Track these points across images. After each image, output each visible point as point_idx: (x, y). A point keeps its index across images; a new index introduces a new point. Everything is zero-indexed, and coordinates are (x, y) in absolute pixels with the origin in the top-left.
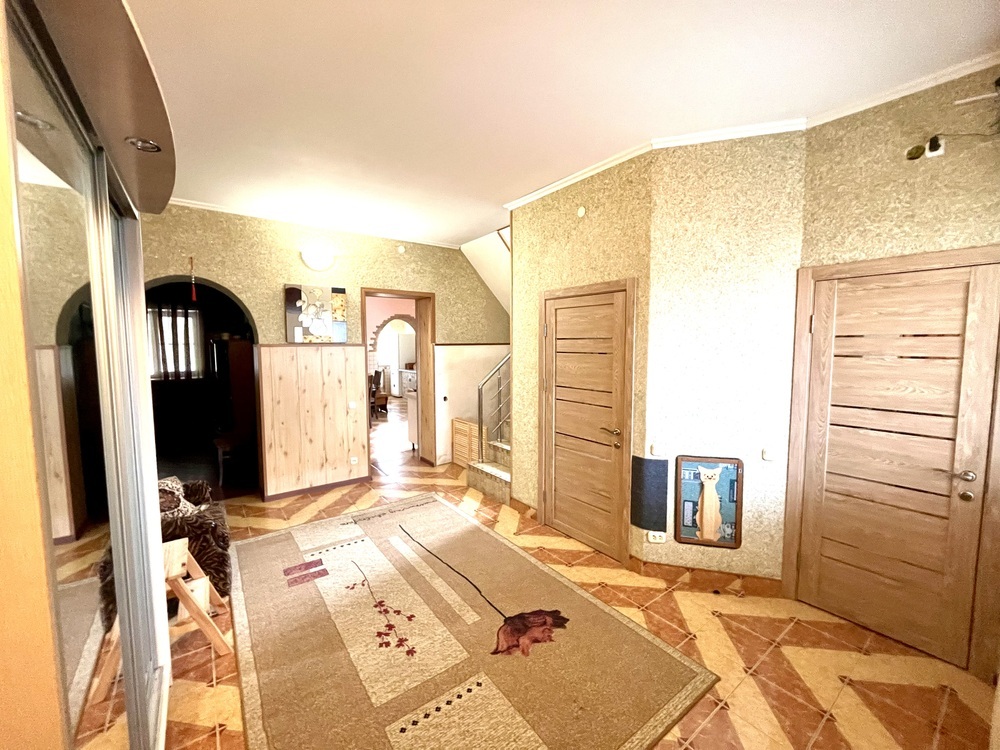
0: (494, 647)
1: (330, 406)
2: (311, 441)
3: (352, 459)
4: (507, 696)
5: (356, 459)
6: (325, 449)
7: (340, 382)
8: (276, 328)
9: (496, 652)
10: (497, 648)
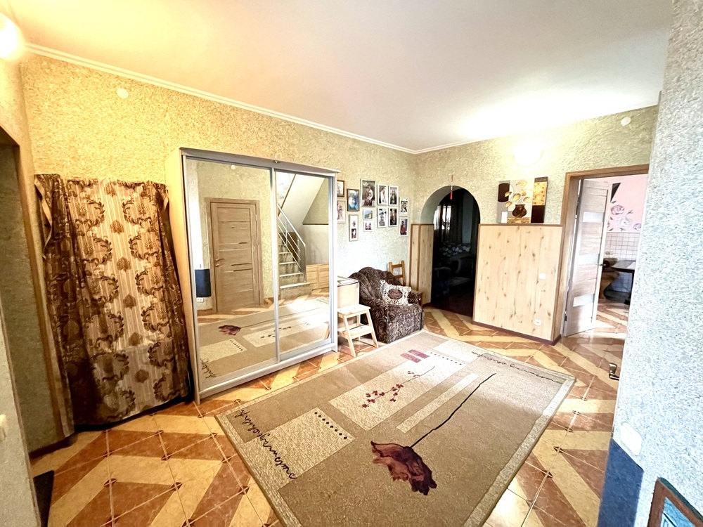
0: (377, 442)
1: (523, 273)
2: (505, 295)
3: (536, 321)
4: (338, 452)
5: (540, 322)
6: (515, 304)
7: (534, 255)
8: (491, 213)
9: (372, 443)
10: (376, 444)
